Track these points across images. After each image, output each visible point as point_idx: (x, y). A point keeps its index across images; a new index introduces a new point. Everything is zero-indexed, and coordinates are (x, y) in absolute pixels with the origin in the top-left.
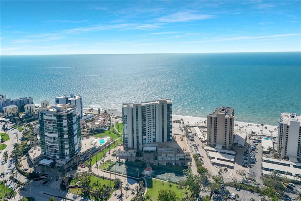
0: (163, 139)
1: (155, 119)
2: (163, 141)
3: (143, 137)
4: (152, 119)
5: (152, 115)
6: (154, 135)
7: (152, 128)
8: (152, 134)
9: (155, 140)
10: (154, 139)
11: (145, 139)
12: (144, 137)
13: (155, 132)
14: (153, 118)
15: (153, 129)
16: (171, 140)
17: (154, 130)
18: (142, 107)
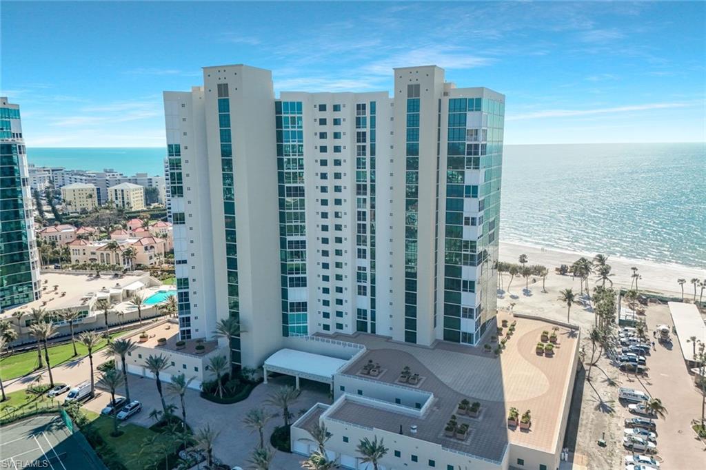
0: (411, 324)
1: (368, 197)
2: (411, 337)
3: (285, 294)
4: (349, 195)
5: (349, 169)
6: (361, 291)
7: (349, 246)
8: (349, 283)
9: (369, 320)
10: (361, 312)
11: (302, 306)
12: (295, 295)
13: (368, 272)
14: (361, 189)
15: (361, 254)
16: (468, 338)
17: (366, 263)
18: (278, 105)
